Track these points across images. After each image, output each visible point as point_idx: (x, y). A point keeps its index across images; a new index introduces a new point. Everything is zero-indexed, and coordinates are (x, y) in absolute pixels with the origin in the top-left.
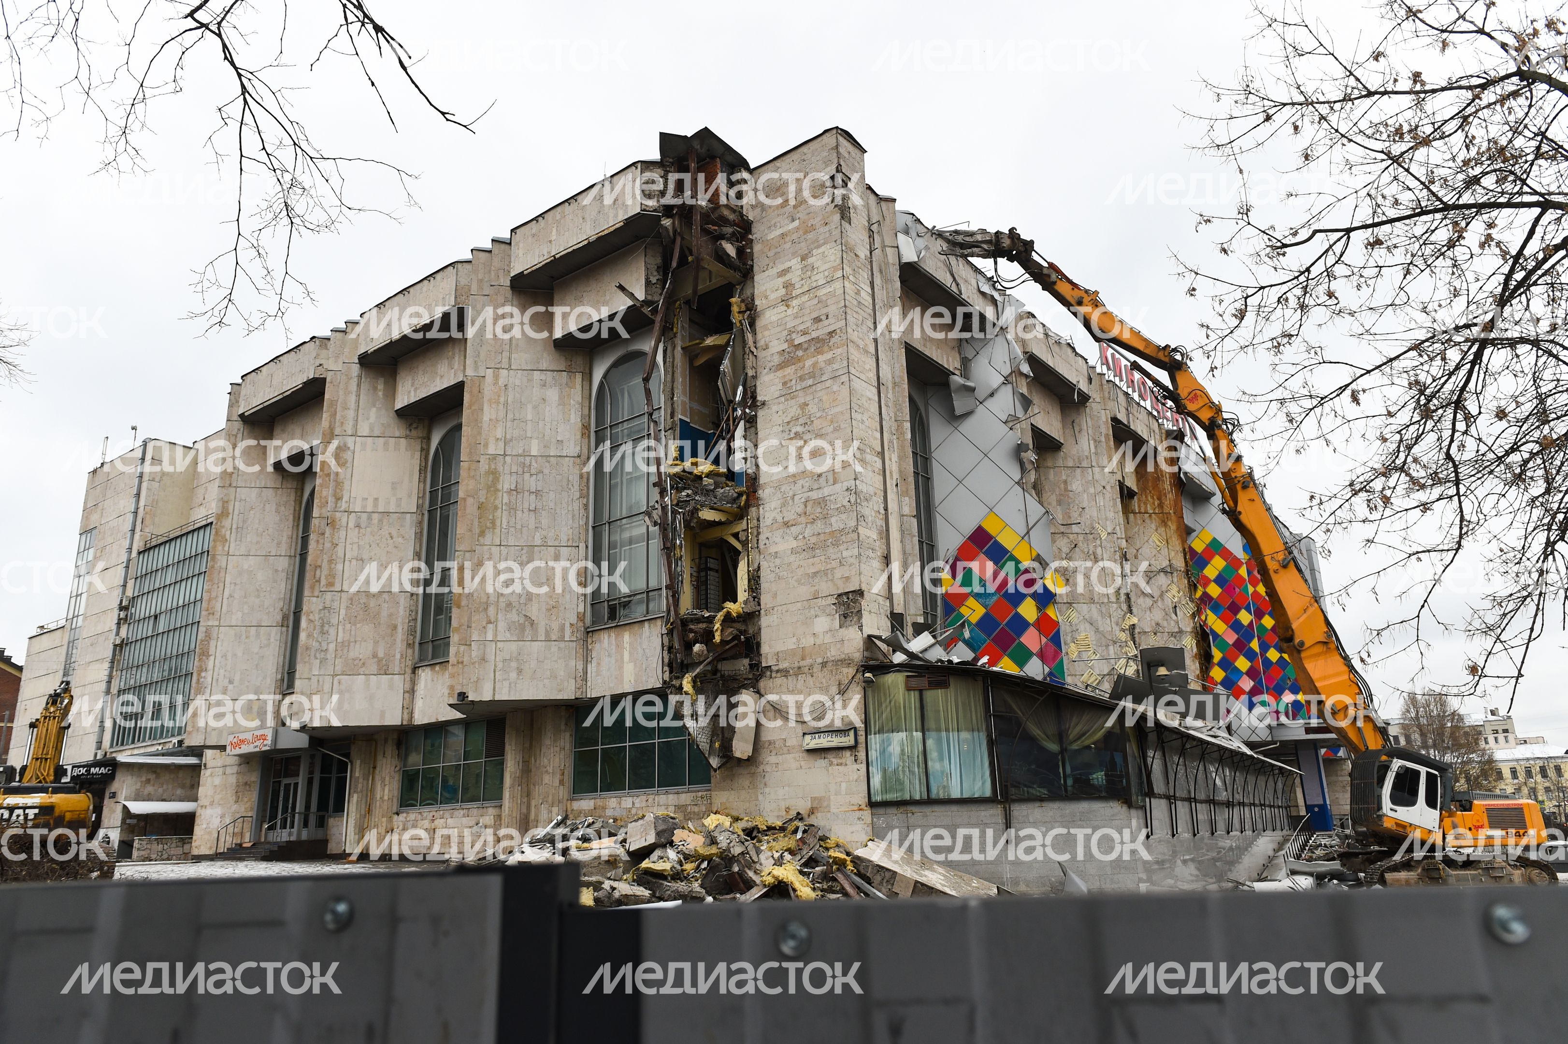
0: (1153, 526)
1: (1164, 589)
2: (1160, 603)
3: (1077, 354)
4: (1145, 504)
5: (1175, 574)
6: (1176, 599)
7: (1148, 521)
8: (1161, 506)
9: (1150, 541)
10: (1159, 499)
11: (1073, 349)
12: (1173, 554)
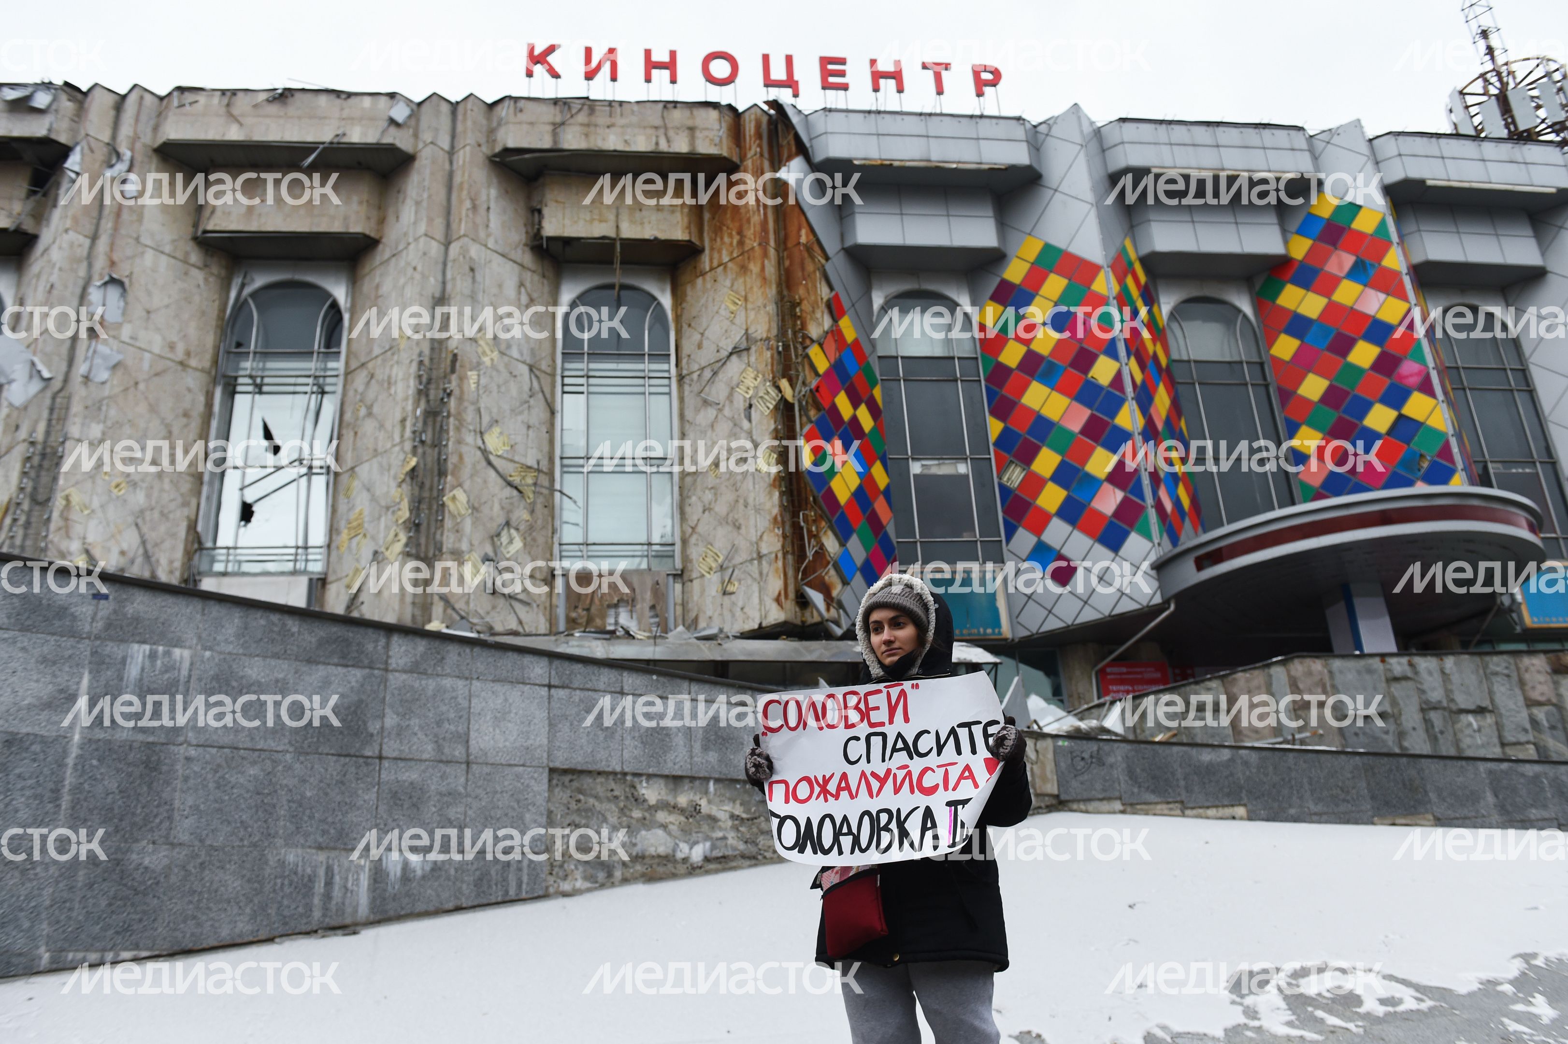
0: (728, 283)
1: (734, 382)
2: (727, 412)
3: (350, 95)
4: (720, 251)
5: (753, 348)
6: (751, 392)
7: (720, 278)
8: (741, 243)
9: (722, 312)
10: (740, 233)
11: (337, 93)
12: (752, 315)
